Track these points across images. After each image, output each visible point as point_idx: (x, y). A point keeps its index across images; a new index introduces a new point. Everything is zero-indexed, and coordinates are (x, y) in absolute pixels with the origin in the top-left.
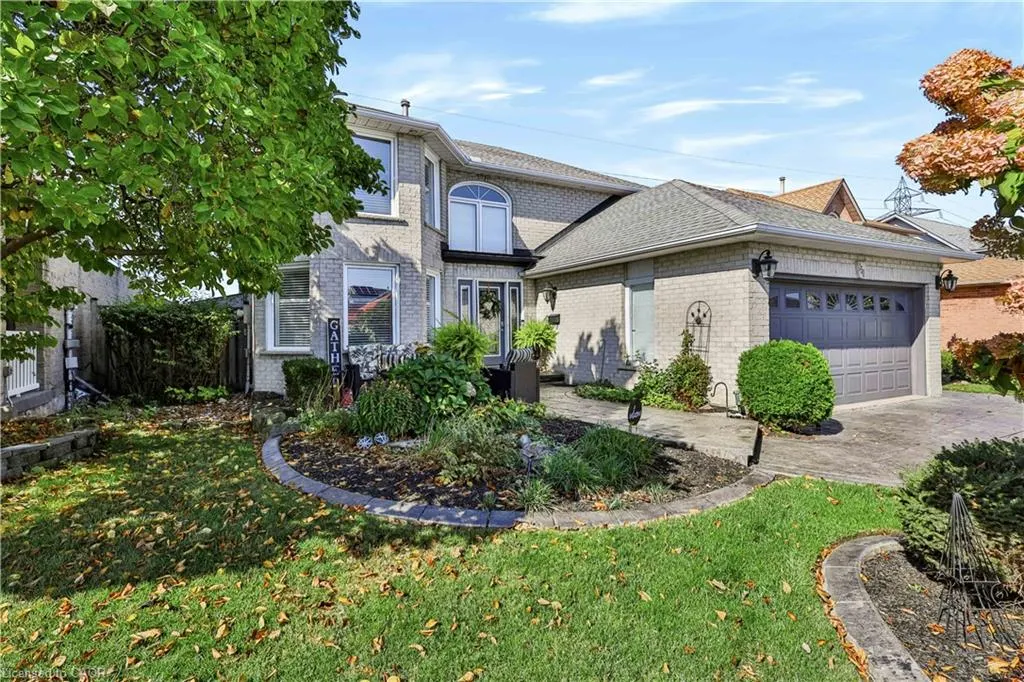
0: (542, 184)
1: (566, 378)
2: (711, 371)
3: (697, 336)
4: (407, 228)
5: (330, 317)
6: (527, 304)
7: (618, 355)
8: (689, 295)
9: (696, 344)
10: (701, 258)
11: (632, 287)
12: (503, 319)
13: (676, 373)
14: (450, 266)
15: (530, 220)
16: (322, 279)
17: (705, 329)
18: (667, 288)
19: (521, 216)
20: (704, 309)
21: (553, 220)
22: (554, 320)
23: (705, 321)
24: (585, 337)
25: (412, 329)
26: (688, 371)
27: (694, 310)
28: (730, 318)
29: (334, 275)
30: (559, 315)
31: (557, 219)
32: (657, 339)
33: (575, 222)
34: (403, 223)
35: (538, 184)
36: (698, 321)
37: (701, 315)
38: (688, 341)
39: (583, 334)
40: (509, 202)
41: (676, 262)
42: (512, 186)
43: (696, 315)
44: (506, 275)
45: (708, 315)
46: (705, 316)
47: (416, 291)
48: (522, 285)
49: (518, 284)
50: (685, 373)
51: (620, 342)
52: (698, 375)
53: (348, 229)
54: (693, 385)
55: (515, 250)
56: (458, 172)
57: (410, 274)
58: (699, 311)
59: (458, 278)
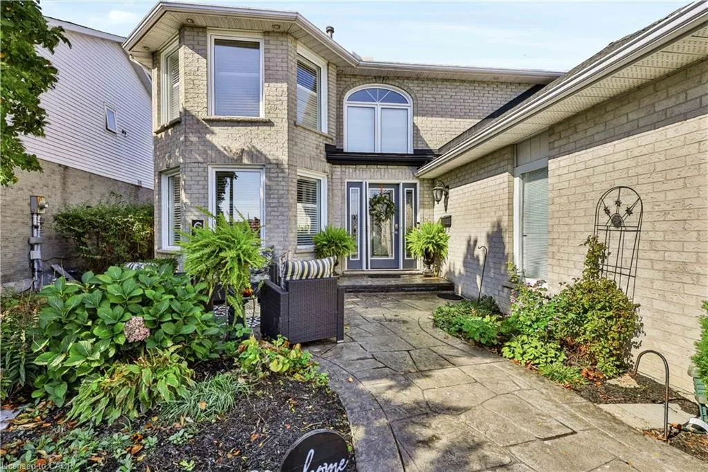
0: (447, 80)
1: (456, 287)
2: (640, 312)
3: (613, 246)
4: (273, 128)
5: (195, 218)
6: (422, 204)
7: (503, 268)
8: (603, 178)
9: (611, 260)
10: (626, 109)
11: (523, 176)
12: (397, 221)
13: (568, 309)
14: (338, 169)
15: (434, 119)
16: (187, 183)
17: (630, 236)
18: (566, 171)
19: (423, 115)
20: (628, 200)
21: (460, 117)
22: (447, 222)
23: (630, 221)
24: (472, 243)
25: (278, 230)
26: (592, 307)
27: (610, 202)
28: (685, 215)
29: (198, 178)
30: (450, 217)
31: (465, 116)
32: (551, 249)
33: (487, 118)
34: (268, 123)
35: (443, 80)
36: (617, 222)
37: (622, 211)
38: (596, 257)
39: (470, 238)
40: (410, 102)
41: (580, 127)
42: (413, 86)
43: (613, 210)
44: (401, 176)
45: (637, 209)
46: (629, 212)
47: (281, 192)
48: (418, 185)
49: (414, 185)
50: (586, 311)
51: (507, 251)
52: (610, 318)
53: (213, 133)
54: (600, 335)
55: (415, 150)
56: (355, 76)
57: (275, 175)
58: (618, 203)
59: (346, 181)
